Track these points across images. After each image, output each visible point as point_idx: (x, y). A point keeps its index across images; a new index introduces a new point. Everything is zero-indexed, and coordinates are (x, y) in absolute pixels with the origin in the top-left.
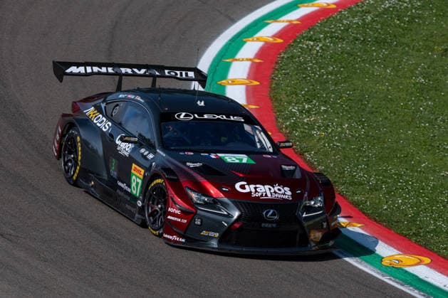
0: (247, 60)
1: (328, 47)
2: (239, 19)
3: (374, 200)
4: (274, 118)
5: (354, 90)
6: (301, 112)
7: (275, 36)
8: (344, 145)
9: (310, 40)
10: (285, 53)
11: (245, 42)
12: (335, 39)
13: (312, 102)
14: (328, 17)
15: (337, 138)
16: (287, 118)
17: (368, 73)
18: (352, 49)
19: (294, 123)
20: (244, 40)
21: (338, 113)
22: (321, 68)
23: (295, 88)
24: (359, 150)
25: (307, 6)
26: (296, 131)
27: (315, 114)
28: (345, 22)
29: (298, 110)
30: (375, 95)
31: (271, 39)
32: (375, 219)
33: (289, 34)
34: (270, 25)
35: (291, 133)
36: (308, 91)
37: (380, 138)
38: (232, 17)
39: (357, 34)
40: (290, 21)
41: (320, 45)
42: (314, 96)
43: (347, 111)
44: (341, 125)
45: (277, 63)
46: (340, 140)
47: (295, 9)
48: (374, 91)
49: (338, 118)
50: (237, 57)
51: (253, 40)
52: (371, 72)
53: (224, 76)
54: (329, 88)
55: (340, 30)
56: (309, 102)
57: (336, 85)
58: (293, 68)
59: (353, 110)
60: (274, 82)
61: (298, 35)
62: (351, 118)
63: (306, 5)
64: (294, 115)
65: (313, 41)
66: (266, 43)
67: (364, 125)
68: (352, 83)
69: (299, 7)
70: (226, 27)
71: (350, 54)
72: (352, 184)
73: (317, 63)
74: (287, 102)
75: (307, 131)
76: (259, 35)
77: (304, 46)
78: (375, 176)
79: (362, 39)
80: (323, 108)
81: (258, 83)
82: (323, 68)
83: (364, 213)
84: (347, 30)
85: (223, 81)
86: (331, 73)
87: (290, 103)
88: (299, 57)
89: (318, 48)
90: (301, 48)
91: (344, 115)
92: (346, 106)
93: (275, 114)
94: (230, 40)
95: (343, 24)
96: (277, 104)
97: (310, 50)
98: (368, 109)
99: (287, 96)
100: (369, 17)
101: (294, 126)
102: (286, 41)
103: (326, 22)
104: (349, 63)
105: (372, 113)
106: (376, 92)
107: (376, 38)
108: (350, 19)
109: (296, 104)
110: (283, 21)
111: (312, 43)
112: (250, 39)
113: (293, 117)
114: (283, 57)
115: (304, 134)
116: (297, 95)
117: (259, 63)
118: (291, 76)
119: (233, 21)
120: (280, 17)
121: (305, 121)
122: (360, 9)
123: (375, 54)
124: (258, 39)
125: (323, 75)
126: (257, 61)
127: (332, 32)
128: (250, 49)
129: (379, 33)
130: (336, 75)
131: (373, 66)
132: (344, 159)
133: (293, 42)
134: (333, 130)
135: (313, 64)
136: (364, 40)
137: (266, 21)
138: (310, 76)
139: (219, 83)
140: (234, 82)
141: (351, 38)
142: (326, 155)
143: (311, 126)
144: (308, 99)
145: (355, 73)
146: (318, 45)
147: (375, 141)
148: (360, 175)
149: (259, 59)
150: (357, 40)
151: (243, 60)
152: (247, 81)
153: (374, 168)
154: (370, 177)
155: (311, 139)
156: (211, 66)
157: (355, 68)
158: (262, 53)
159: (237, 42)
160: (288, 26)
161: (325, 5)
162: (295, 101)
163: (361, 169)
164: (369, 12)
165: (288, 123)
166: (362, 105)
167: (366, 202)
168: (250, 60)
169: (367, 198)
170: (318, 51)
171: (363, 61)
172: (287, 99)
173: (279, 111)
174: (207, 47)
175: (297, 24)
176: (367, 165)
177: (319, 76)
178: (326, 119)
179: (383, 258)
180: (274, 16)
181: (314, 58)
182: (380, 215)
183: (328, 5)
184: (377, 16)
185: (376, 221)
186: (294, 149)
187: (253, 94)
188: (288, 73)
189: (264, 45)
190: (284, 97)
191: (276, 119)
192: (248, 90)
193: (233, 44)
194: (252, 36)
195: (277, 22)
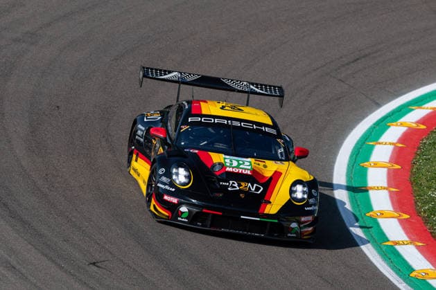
0: (390, 144)
2: (384, 104)
4: (413, 201)
7: (418, 122)
10: (427, 139)
11: (389, 126)
16: (425, 203)
19: (432, 208)
20: (388, 124)
31: (414, 125)
33: (432, 121)
34: (413, 112)
35: (428, 217)
38: (377, 101)
40: (433, 108)
45: (419, 148)
50: (380, 141)
51: (397, 125)
53: (367, 159)
60: (415, 166)
64: (433, 199)
70: (371, 111)
74: (427, 187)
76: (402, 120)
81: (400, 167)
85: (366, 163)
87: (429, 188)
93: (414, 198)
94: (374, 124)
96: (416, 188)
99: (427, 181)
101: (433, 211)
102: (428, 128)
110: (427, 108)
112: (394, 124)
113: (432, 202)
114: (425, 143)
117: (400, 147)
118: (432, 162)
119: (379, 105)
120: (425, 104)
124: (401, 124)
126: (400, 145)
128: (394, 134)
137: (411, 107)
139: (362, 164)
140: (376, 165)
149: (402, 143)
151: (386, 144)
152: (389, 165)
156: (355, 148)
158: (405, 138)
159: (382, 126)
160: (431, 113)
162: (434, 186)
165: (426, 208)
168: (393, 144)
172: (427, 184)
173: (418, 196)
174: (352, 129)
180: (419, 102)
186: (431, 233)
187: (393, 177)
188: (429, 159)
189: (407, 130)
190: (423, 181)
191: (416, 203)
192: (389, 173)
193: (377, 128)
194: (396, 120)
195: (421, 108)
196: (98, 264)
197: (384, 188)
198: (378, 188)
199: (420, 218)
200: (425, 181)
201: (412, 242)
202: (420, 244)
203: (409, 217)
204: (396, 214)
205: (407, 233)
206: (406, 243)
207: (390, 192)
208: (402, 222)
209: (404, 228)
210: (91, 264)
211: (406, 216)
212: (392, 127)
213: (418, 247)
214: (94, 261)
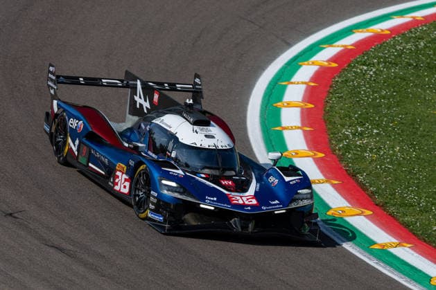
0: (303, 83)
1: (382, 71)
2: (295, 43)
3: (424, 221)
5: (406, 114)
6: (354, 135)
7: (330, 61)
8: (395, 168)
9: (364, 65)
10: (339, 77)
11: (301, 66)
12: (389, 64)
13: (364, 124)
14: (382, 42)
15: (388, 160)
16: (341, 141)
17: (420, 98)
18: (404, 74)
19: (346, 145)
20: (300, 64)
21: (390, 137)
22: (374, 92)
23: (348, 111)
24: (410, 172)
25: (361, 32)
26: (349, 153)
27: (368, 137)
28: (398, 48)
29: (351, 132)
30: (426, 119)
31: (326, 63)
32: (424, 239)
33: (344, 58)
34: (324, 51)
35: (343, 154)
36: (361, 114)
37: (430, 161)
38: (288, 41)
39: (409, 59)
40: (345, 46)
41: (374, 70)
42: (367, 120)
43: (399, 134)
44: (393, 147)
45: (331, 87)
46: (391, 163)
47: (350, 34)
48: (426, 115)
49: (390, 141)
50: (293, 80)
51: (308, 64)
52: (422, 96)
53: (280, 99)
54: (382, 112)
55: (394, 55)
56: (362, 125)
57: (389, 108)
58: (347, 92)
59: (405, 133)
60: (328, 105)
61: (352, 59)
62: (403, 141)
63: (361, 30)
64: (347, 137)
65: (367, 66)
66: (321, 67)
67: (415, 149)
68: (405, 108)
69: (354, 33)
70: (282, 51)
71: (403, 79)
72: (403, 205)
73: (370, 87)
74: (341, 125)
75: (359, 153)
76: (314, 59)
77: (358, 70)
78: (426, 197)
79: (415, 64)
80: (375, 131)
81: (313, 106)
82: (376, 92)
83: (414, 234)
84: (400, 56)
85: (278, 104)
86: (384, 98)
87: (343, 126)
88: (353, 82)
89: (371, 73)
90: (355, 72)
91: (395, 138)
92: (398, 129)
93: (329, 137)
94: (286, 64)
95: (396, 50)
96: (330, 127)
97: (364, 74)
98: (419, 133)
99: (341, 119)
100: (422, 44)
101: (347, 148)
102: (340, 66)
103: (380, 48)
104: (402, 88)
105: (424, 136)
106: (428, 116)
107: (429, 64)
108: (403, 45)
109: (350, 126)
110: (338, 46)
111: (365, 68)
112: (306, 63)
113: (346, 139)
114: (337, 81)
115: (357, 156)
116: (350, 118)
117: (313, 86)
118: (345, 100)
119: (289, 45)
120: (335, 42)
121: (358, 143)
122: (413, 35)
123: (427, 79)
124: (313, 63)
125: (376, 98)
126: (312, 84)
127: (385, 57)
128: (306, 73)
129: (432, 59)
130: (389, 99)
131: (425, 91)
132: (396, 180)
133: (348, 66)
134: (385, 153)
135: (367, 88)
136: (416, 65)
137: (322, 46)
138: (363, 100)
139: (275, 105)
140: (289, 105)
141: (404, 64)
142: (378, 176)
143: (364, 148)
144: (361, 122)
145: (408, 97)
146: (372, 70)
147: (426, 164)
148: (411, 197)
149: (314, 82)
150: (410, 65)
151: (298, 83)
152: (302, 104)
153: (424, 190)
154: (421, 199)
155: (363, 160)
156: (268, 88)
157: (407, 93)
158: (317, 77)
159: (293, 65)
160: (341, 51)
161: (379, 31)
162: (348, 123)
163: (412, 191)
164: (422, 39)
165: (341, 146)
166: (414, 128)
167: (416, 223)
168: (305, 83)
169: (417, 219)
170: (371, 76)
171: (416, 86)
172: (340, 122)
173: (332, 134)
174: (264, 70)
175: (351, 49)
176: (418, 187)
177: (373, 100)
178: (378, 141)
179: (432, 278)
180: (330, 40)
181: (368, 82)
182: (429, 236)
183: (382, 30)
184: (430, 42)
185: (425, 241)
186: (346, 170)
187: (307, 117)
188: (342, 97)
189: (319, 69)
190: (337, 120)
191: (330, 141)
192: (302, 112)
193: (289, 68)
194: (307, 60)
195: (332, 46)
196: (16, 215)
197: (299, 128)
198: (292, 128)
199: (334, 156)
200: (338, 119)
201: (328, 180)
202: (336, 182)
203: (323, 155)
204: (311, 154)
205: (322, 172)
206: (321, 181)
207: (305, 132)
208: (317, 161)
209: (319, 167)
210: (8, 214)
211: (321, 155)
212: (304, 66)
213: (334, 186)
214: (10, 212)
